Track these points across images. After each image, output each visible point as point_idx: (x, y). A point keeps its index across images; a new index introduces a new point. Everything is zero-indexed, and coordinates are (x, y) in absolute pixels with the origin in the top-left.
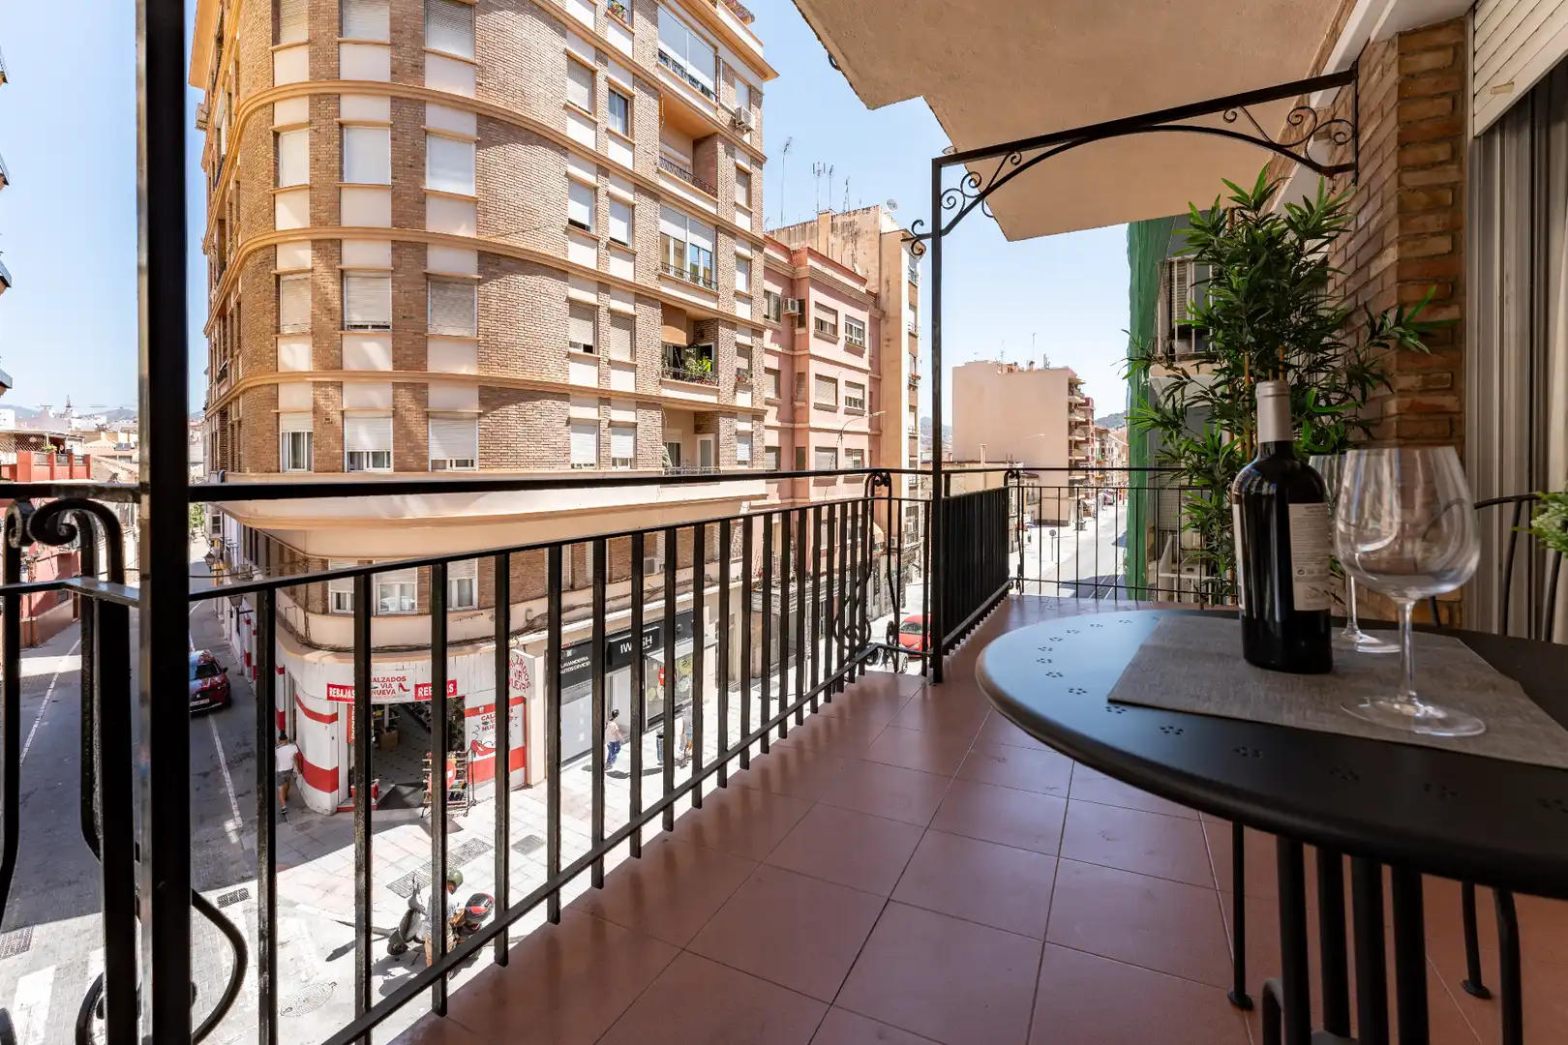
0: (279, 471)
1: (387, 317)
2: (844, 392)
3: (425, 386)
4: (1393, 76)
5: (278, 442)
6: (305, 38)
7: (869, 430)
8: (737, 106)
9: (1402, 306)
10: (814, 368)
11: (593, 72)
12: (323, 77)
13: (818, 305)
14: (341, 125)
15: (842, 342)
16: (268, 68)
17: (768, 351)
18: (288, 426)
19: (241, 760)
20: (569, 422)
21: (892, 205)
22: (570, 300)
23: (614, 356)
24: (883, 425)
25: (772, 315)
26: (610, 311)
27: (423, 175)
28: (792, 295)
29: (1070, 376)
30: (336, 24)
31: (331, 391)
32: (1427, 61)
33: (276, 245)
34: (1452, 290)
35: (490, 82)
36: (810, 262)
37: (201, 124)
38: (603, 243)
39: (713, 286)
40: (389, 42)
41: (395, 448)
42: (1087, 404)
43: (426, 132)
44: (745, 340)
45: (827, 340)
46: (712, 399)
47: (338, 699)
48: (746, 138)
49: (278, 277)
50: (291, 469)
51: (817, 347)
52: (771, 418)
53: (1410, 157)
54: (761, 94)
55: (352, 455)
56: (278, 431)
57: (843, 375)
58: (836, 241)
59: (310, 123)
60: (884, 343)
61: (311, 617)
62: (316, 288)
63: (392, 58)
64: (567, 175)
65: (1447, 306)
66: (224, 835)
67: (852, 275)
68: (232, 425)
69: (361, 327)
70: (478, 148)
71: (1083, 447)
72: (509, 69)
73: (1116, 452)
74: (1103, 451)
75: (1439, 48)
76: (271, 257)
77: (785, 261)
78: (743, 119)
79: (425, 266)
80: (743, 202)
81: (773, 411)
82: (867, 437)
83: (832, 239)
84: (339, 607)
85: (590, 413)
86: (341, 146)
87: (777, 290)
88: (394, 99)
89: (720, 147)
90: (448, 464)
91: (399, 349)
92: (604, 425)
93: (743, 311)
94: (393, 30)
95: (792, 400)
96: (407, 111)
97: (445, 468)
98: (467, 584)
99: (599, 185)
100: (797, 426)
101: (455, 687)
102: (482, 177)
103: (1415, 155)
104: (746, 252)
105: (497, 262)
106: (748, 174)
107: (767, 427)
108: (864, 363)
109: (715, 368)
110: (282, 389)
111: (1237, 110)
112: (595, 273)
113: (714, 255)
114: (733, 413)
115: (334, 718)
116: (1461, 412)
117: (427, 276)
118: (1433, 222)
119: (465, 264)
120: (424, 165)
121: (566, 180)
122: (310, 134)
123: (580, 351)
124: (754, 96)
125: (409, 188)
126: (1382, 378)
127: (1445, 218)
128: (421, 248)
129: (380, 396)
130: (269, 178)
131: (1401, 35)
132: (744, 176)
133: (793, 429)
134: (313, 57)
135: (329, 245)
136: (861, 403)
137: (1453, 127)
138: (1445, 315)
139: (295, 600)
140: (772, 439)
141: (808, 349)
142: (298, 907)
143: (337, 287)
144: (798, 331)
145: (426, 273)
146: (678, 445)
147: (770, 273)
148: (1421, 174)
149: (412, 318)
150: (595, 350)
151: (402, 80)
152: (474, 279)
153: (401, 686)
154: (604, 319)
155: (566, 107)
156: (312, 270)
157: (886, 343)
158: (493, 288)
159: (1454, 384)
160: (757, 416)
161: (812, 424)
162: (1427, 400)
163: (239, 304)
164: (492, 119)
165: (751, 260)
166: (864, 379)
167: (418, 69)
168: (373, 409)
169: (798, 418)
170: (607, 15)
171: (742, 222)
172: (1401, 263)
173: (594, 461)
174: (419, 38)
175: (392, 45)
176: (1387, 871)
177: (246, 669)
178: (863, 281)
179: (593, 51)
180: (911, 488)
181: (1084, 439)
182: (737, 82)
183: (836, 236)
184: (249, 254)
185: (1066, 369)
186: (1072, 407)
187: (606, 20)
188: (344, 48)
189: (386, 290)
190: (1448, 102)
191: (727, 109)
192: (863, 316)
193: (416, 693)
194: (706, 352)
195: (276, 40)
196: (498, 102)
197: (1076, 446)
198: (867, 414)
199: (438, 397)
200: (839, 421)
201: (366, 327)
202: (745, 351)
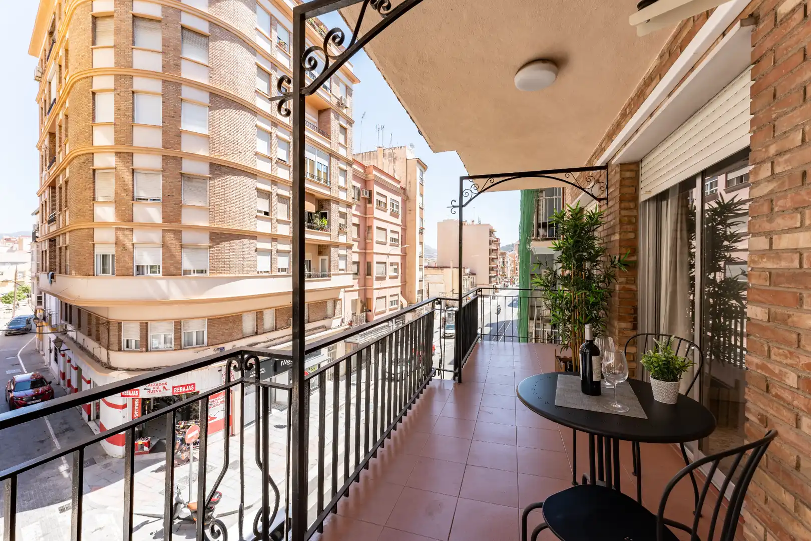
0: (94, 275)
1: (159, 195)
2: (390, 235)
3: (180, 232)
4: (618, 177)
5: (94, 260)
6: (112, 44)
7: (401, 254)
8: (340, 96)
9: (620, 254)
10: (376, 223)
11: (270, 75)
12: (122, 65)
13: (378, 193)
14: (133, 92)
15: (389, 211)
16: (89, 57)
17: (354, 215)
18: (99, 251)
19: (64, 432)
20: (256, 250)
21: (412, 146)
22: (257, 189)
23: (279, 218)
24: (407, 252)
25: (356, 198)
26: (277, 195)
27: (180, 121)
28: (366, 188)
29: (490, 227)
30: (131, 39)
31: (127, 232)
32: (628, 174)
33: (93, 154)
34: (634, 251)
35: (217, 77)
36: (375, 173)
37: (37, 78)
38: (274, 160)
39: (328, 183)
40: (161, 51)
41: (163, 263)
42: (497, 241)
43: (182, 100)
44: (343, 210)
45: (381, 210)
46: (327, 239)
47: (128, 396)
48: (345, 111)
49: (94, 171)
50: (101, 274)
51: (377, 213)
52: (355, 248)
53: (623, 205)
54: (352, 90)
55: (138, 267)
56: (94, 254)
57: (389, 227)
58: (386, 161)
59: (115, 90)
60: (408, 212)
61: (110, 352)
62: (118, 178)
63: (163, 60)
64: (256, 126)
65: (633, 256)
66: (59, 474)
67: (393, 179)
68: (60, 248)
69: (144, 199)
70: (210, 110)
71: (495, 261)
72: (226, 70)
73: (509, 263)
74: (504, 262)
75: (631, 171)
76: (90, 160)
77: (363, 171)
78: (343, 102)
79: (181, 169)
80: (343, 143)
81: (356, 244)
82: (400, 257)
83: (384, 160)
84: (128, 347)
85: (267, 246)
86: (133, 103)
87: (358, 185)
88: (164, 81)
89: (332, 115)
90: (192, 272)
91: (166, 212)
92: (274, 251)
93: (342, 196)
94: (164, 45)
95: (365, 239)
96: (171, 88)
97: (190, 274)
98: (201, 333)
99: (272, 131)
100: (368, 251)
101: (194, 387)
102: (211, 124)
103: (624, 205)
104: (344, 167)
105: (219, 169)
106: (345, 129)
107: (353, 252)
108: (399, 221)
109: (329, 223)
110: (95, 230)
111: (570, 174)
112: (270, 176)
113: (329, 168)
114: (337, 245)
115: (125, 406)
116: (637, 291)
117: (182, 174)
118: (630, 227)
119: (203, 169)
120: (180, 117)
121: (256, 128)
122: (115, 95)
123: (263, 215)
124: (348, 91)
125: (171, 128)
126: (614, 277)
127: (632, 227)
128: (178, 160)
129: (156, 236)
130: (89, 117)
131: (621, 164)
132: (344, 130)
133: (365, 253)
134: (116, 54)
135: (126, 156)
136: (398, 240)
137: (635, 197)
138: (633, 258)
139: (100, 344)
140: (356, 258)
141: (373, 214)
142: (108, 508)
143: (131, 178)
144: (368, 205)
145: (181, 173)
146: (310, 261)
147: (356, 177)
148: (626, 211)
149: (173, 196)
150: (270, 214)
151: (168, 72)
152: (207, 177)
153: (164, 387)
154: (275, 199)
155: (256, 92)
156: (116, 168)
157: (409, 212)
158: (217, 182)
159: (635, 282)
160: (349, 247)
161: (375, 251)
162: (628, 286)
163: (66, 182)
164: (217, 96)
165: (346, 171)
166: (399, 229)
167: (178, 67)
168: (152, 243)
169: (368, 248)
170: (277, 46)
171: (342, 152)
172: (620, 240)
173: (269, 270)
174: (178, 50)
175: (163, 53)
176: (612, 440)
177: (62, 382)
178: (399, 182)
179: (270, 64)
180: (420, 281)
181: (496, 257)
182: (341, 84)
183: (385, 159)
184: (76, 157)
185: (488, 225)
186: (491, 242)
187: (276, 49)
188: (135, 52)
189: (158, 181)
190: (634, 188)
191: (336, 97)
192: (399, 199)
193: (173, 391)
194: (324, 215)
195: (94, 43)
196: (221, 87)
197: (493, 261)
198: (400, 246)
199: (187, 237)
200: (387, 249)
201: (147, 200)
202: (343, 215)
